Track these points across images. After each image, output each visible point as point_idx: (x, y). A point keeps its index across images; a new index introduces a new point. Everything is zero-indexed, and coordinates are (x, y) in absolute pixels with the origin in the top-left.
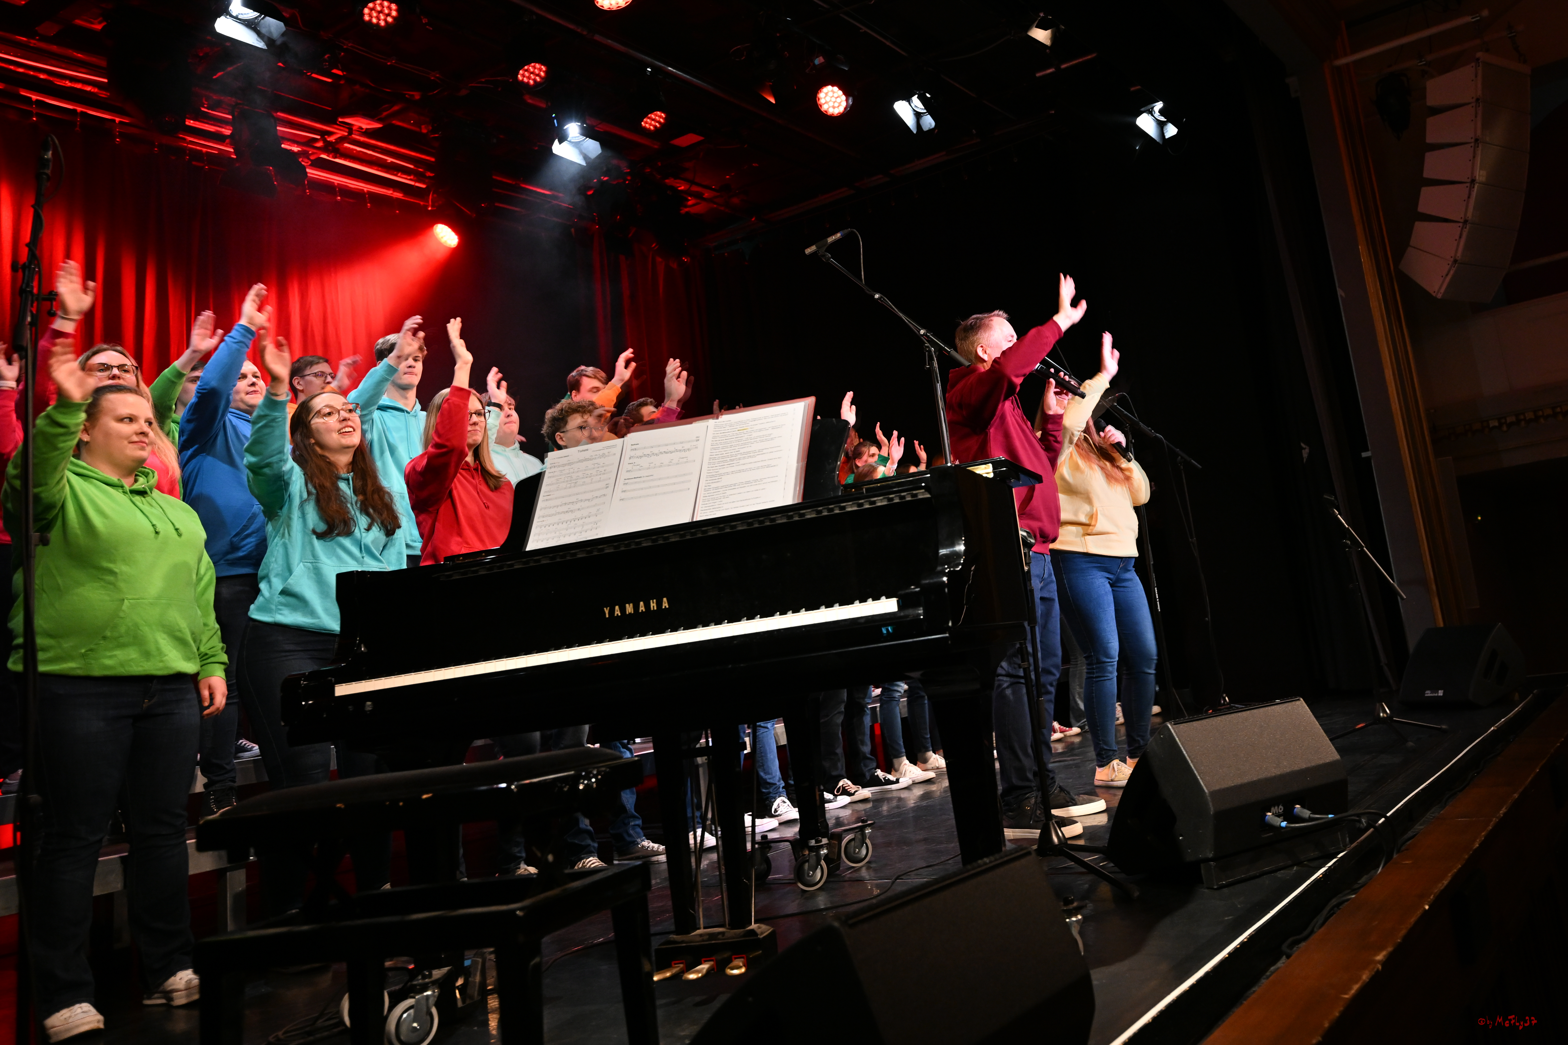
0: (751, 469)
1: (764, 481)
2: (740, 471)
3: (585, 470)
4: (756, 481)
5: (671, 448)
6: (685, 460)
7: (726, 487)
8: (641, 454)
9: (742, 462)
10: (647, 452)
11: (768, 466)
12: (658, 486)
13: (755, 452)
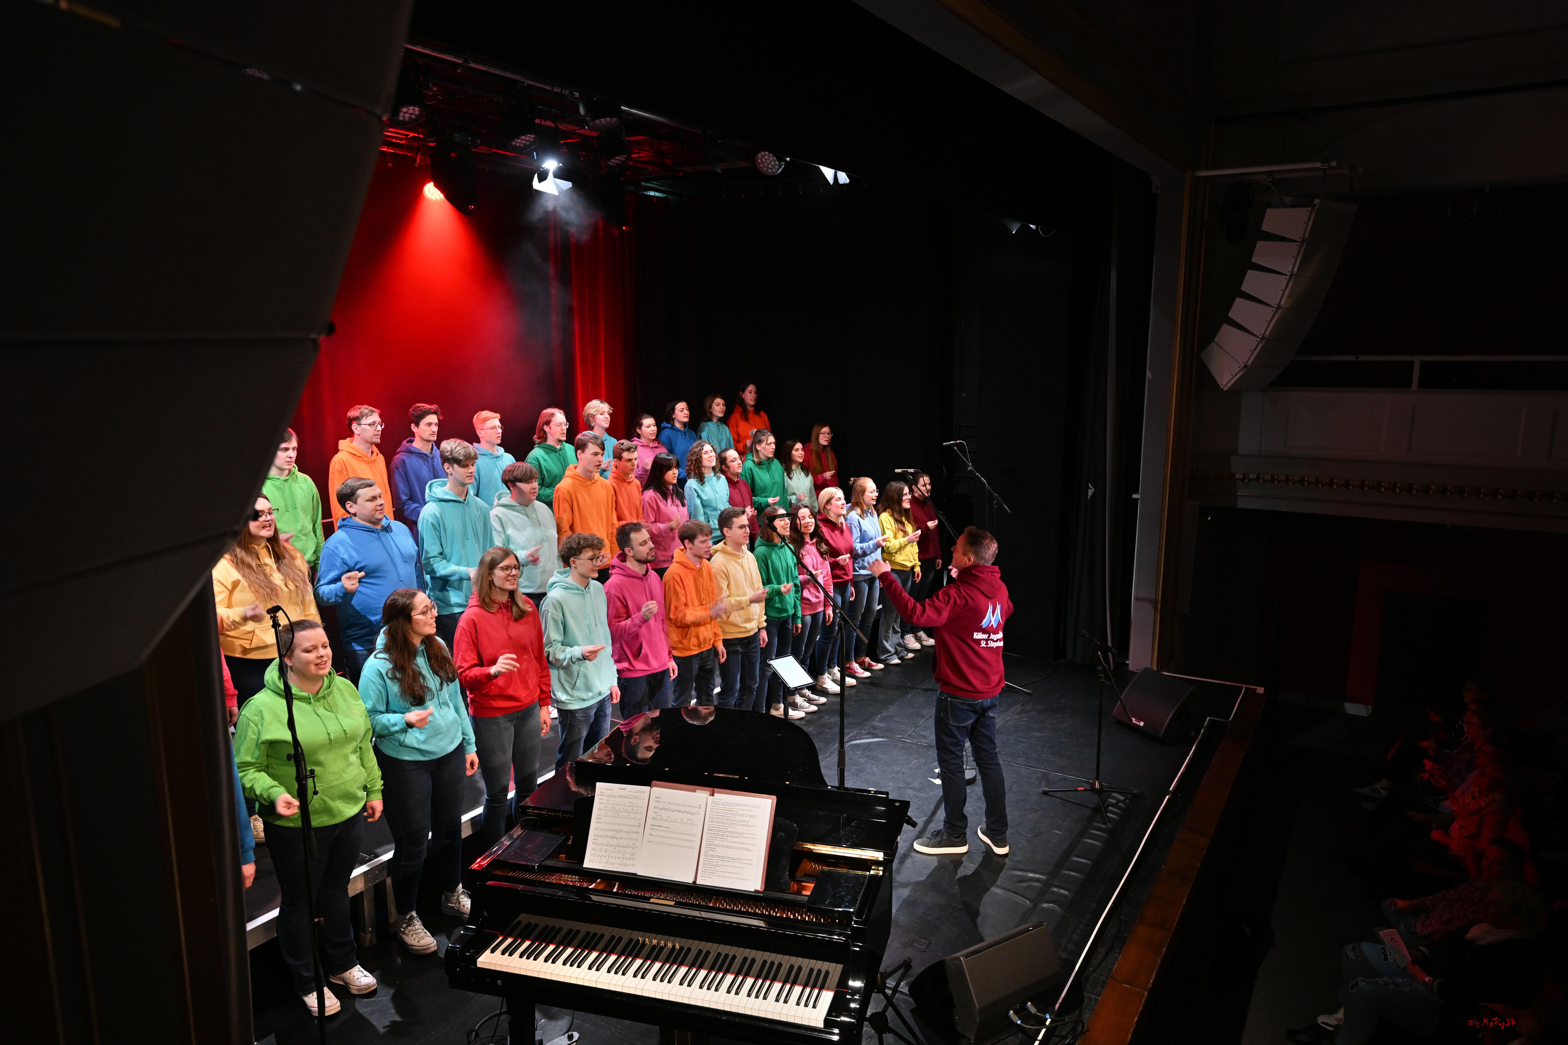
0: (735, 848)
1: (744, 861)
2: (727, 847)
3: (625, 806)
4: (738, 859)
5: (682, 809)
6: (691, 822)
7: (719, 857)
8: (662, 807)
9: (730, 839)
10: (666, 806)
11: (747, 850)
12: (674, 838)
13: (738, 833)
